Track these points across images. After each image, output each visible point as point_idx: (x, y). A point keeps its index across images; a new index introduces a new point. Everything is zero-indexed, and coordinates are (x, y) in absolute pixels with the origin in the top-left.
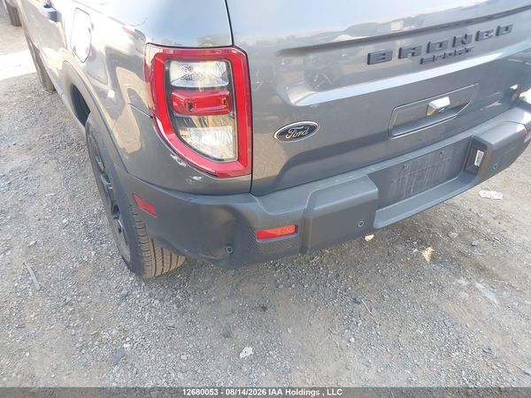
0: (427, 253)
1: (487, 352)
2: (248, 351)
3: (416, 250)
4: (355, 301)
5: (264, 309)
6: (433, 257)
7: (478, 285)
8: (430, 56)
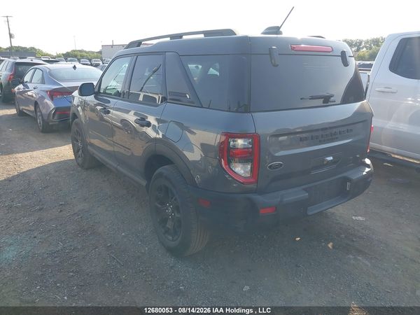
0: (330, 245)
1: (368, 285)
2: (247, 288)
3: (323, 244)
4: (297, 266)
5: (250, 271)
6: (333, 247)
7: (359, 258)
8: (323, 139)
